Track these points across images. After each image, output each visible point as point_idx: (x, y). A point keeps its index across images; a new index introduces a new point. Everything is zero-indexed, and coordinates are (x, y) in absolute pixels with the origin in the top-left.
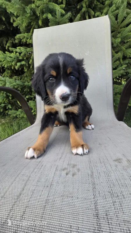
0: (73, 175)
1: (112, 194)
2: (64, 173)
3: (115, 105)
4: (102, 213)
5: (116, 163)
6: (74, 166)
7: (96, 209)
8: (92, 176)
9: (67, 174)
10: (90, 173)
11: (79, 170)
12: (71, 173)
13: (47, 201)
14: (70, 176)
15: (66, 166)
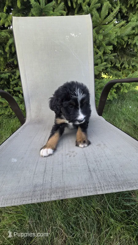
0: (74, 156)
1: (96, 161)
2: (68, 156)
3: (96, 99)
4: (91, 169)
5: (98, 147)
6: (73, 152)
7: (89, 168)
8: (85, 155)
9: (70, 156)
10: (83, 153)
11: (77, 154)
12: (72, 156)
13: (63, 171)
14: (72, 157)
15: (68, 153)
